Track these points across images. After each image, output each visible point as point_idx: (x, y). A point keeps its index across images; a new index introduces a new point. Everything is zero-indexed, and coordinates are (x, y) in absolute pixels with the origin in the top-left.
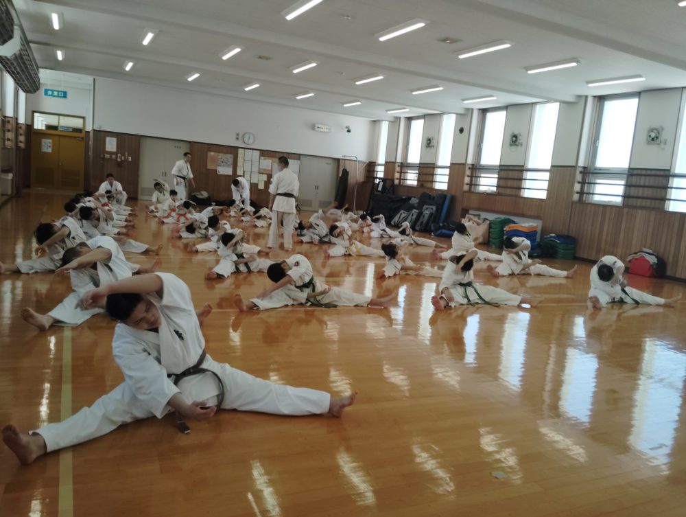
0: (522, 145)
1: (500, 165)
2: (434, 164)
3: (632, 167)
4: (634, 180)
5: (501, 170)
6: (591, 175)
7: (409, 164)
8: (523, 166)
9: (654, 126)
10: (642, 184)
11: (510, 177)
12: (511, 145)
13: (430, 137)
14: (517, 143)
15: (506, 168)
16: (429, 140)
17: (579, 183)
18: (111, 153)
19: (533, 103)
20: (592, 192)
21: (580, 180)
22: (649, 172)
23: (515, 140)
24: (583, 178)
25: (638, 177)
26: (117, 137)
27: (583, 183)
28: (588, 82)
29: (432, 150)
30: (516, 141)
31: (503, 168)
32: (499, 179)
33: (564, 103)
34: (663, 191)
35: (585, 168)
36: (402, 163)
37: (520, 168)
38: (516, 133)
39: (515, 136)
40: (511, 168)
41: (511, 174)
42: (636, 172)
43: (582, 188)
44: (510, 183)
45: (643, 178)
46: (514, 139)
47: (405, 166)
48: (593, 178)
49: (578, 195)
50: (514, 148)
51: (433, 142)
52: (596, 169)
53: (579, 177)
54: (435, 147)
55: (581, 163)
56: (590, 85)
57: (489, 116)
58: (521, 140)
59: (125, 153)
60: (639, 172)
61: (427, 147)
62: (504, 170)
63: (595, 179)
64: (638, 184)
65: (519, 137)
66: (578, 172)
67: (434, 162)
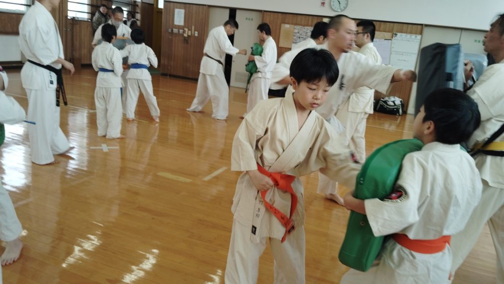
18: (179, 27)
26: (185, 8)
59: (192, 27)
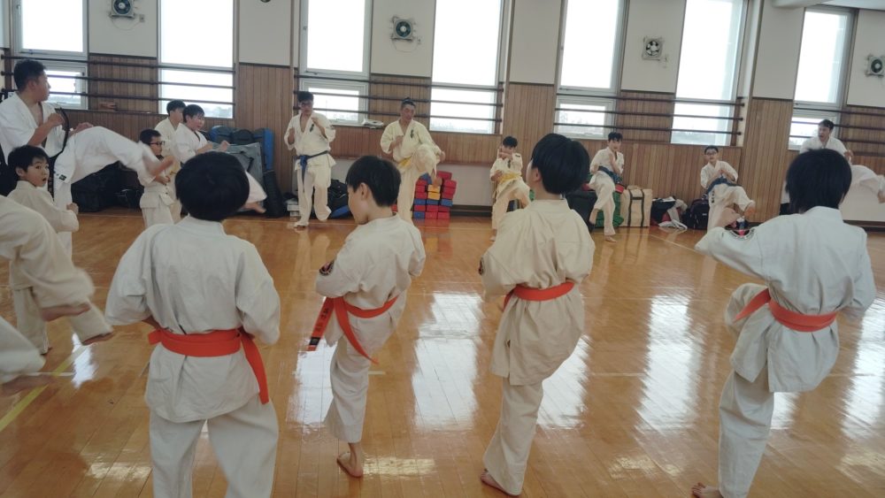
0: (419, 40)
1: (370, 74)
2: (152, 59)
4: (629, 106)
8: (430, 78)
9: (652, 36)
10: (639, 111)
12: (394, 38)
14: (411, 36)
15: (387, 79)
22: (648, 96)
23: (404, 30)
25: (634, 102)
30: (408, 32)
31: (380, 79)
32: (370, 98)
34: (667, 119)
37: (422, 82)
38: (406, 18)
39: (405, 25)
40: (399, 80)
41: (402, 92)
42: (630, 95)
45: (640, 103)
46: (403, 27)
50: (401, 45)
51: (140, 9)
58: (417, 32)
60: (635, 95)
62: (384, 83)
64: (633, 111)
65: (413, 27)
67: (155, 56)
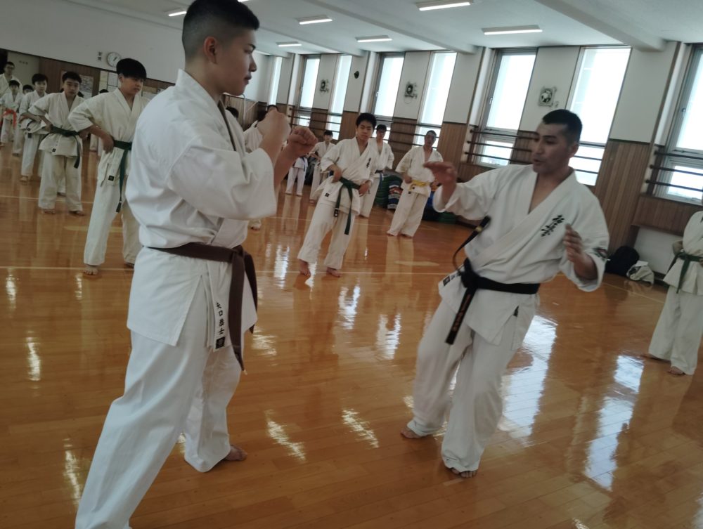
0: (416, 96)
1: (394, 118)
2: (327, 110)
3: (521, 129)
4: (523, 143)
5: (394, 123)
6: (481, 135)
7: (302, 108)
8: (416, 120)
9: (547, 87)
11: (403, 131)
12: (406, 96)
13: (325, 79)
14: (412, 95)
15: (399, 120)
16: (324, 82)
17: (468, 142)
19: (431, 51)
20: (480, 153)
21: (470, 140)
23: (410, 91)
24: (474, 138)
25: (527, 140)
27: (472, 143)
28: (485, 30)
29: (326, 95)
31: (397, 120)
32: (392, 132)
33: (462, 54)
35: (475, 127)
36: (294, 106)
37: (413, 122)
38: (412, 83)
39: (411, 86)
40: (404, 121)
41: (404, 128)
42: (524, 135)
43: (471, 148)
44: (402, 138)
46: (409, 89)
47: (297, 110)
48: (483, 138)
49: (467, 155)
50: (408, 99)
51: (328, 86)
52: (486, 129)
53: (469, 136)
54: (330, 91)
55: (473, 121)
56: (486, 34)
57: (387, 61)
58: (417, 91)
60: (528, 135)
61: (321, 91)
62: (398, 123)
63: (485, 140)
64: (525, 148)
65: (414, 88)
66: (468, 131)
67: (327, 108)
